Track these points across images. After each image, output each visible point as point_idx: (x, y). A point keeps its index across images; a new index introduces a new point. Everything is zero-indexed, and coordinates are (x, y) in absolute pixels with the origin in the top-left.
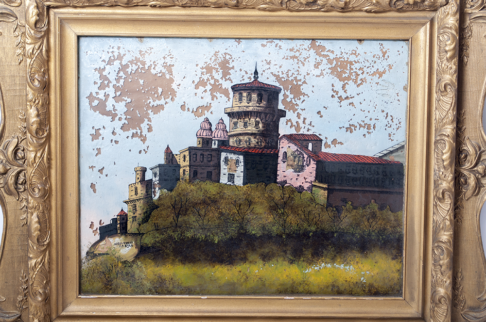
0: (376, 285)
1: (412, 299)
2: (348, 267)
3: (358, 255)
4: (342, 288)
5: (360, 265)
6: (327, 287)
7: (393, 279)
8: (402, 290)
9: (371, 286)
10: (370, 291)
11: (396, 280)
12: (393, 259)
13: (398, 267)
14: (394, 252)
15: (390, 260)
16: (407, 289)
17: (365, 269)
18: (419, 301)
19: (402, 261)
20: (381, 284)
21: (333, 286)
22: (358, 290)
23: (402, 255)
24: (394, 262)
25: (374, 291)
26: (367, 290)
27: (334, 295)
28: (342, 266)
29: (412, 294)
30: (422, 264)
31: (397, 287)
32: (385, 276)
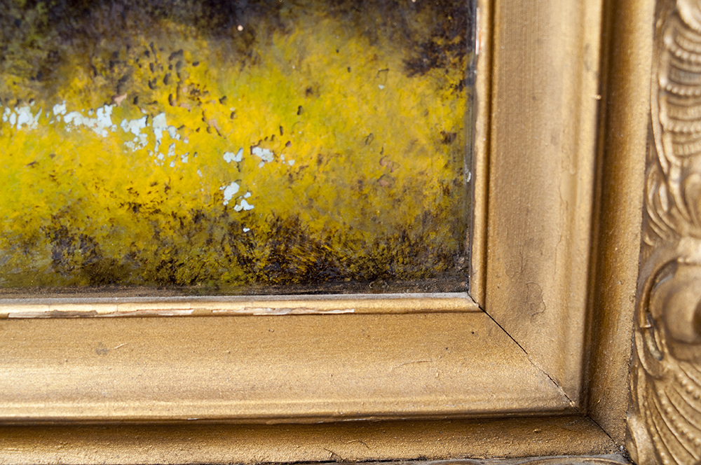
0: (313, 225)
1: (528, 304)
2: (137, 125)
3: (197, 47)
4: (114, 251)
5: (214, 110)
6: (28, 244)
7: (414, 189)
8: (464, 251)
9: (285, 230)
10: (278, 260)
11: (432, 198)
12: (414, 68)
13: (445, 115)
14: (420, 25)
15: (396, 76)
16: (496, 249)
17: (242, 131)
18: (565, 318)
19: (467, 82)
20: (344, 220)
21: (61, 236)
22: (212, 257)
23: (467, 44)
24: (421, 84)
25: (300, 260)
26: (262, 253)
27: (70, 288)
28: (104, 117)
29: (524, 275)
30: (591, 95)
31: (440, 237)
32: (370, 170)
